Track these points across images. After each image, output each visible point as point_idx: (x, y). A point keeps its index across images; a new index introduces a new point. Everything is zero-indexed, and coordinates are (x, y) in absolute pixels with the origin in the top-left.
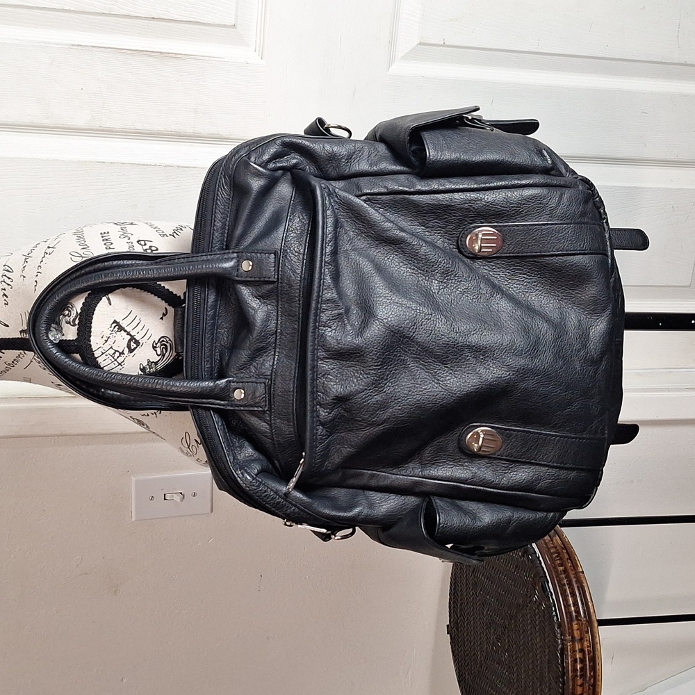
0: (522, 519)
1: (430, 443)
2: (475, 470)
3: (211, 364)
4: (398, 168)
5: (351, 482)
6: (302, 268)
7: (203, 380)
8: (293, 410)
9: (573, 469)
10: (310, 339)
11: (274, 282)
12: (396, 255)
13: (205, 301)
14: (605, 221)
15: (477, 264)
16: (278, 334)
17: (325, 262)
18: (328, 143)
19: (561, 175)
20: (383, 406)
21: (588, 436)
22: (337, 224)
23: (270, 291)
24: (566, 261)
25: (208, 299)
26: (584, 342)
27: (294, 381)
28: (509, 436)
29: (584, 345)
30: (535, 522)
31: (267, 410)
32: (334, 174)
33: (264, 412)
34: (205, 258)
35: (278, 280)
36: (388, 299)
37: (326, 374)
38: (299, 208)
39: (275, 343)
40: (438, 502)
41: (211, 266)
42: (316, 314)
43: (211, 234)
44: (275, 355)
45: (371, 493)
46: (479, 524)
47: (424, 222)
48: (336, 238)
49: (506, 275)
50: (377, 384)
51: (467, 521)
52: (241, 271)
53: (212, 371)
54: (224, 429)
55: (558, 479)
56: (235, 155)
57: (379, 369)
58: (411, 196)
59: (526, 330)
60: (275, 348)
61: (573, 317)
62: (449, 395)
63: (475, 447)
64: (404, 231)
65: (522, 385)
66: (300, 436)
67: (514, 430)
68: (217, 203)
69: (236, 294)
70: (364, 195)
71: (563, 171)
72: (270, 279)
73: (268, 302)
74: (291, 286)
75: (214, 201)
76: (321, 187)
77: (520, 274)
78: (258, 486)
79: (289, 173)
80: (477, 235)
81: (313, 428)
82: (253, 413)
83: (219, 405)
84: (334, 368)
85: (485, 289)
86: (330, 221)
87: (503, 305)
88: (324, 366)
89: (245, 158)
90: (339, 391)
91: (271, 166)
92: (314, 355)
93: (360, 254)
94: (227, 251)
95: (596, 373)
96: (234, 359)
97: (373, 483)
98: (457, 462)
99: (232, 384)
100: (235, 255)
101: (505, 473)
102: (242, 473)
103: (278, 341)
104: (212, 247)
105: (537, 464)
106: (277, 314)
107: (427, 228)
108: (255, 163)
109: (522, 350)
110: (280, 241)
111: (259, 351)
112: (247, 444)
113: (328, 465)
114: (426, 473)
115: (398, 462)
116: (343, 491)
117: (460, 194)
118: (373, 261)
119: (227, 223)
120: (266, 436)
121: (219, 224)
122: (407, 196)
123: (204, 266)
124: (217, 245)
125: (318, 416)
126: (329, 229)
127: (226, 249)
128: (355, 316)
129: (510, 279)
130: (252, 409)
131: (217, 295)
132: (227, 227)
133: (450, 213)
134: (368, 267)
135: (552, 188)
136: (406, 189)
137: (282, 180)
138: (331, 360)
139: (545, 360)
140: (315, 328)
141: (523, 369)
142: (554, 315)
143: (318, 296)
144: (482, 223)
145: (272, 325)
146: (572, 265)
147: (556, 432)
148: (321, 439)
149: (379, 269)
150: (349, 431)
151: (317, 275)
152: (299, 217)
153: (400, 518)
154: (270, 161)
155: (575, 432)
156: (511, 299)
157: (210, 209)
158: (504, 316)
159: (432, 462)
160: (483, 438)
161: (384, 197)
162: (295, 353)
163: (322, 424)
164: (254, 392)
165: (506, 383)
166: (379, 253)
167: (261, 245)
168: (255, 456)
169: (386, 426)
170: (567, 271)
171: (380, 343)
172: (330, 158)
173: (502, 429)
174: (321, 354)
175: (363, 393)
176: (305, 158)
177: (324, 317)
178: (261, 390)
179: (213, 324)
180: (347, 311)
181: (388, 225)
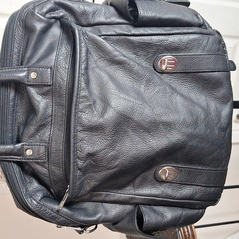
0: (187, 215)
1: (139, 176)
2: (162, 189)
3: (12, 134)
4: (122, 21)
5: (95, 199)
6: (67, 77)
7: (7, 144)
8: (62, 161)
9: (213, 187)
10: (73, 120)
11: (50, 85)
12: (121, 71)
13: (8, 96)
14: (226, 54)
15: (164, 76)
16: (53, 116)
17: (81, 74)
18: (82, 4)
19: (206, 28)
20: (115, 158)
21: (220, 169)
22: (88, 52)
23: (48, 91)
24: (210, 75)
25: (10, 95)
26: (219, 119)
27: (63, 144)
28: (181, 171)
29: (219, 120)
30: (193, 215)
31: (46, 162)
32: (85, 23)
33: (45, 162)
34: (7, 70)
35: (53, 84)
36: (117, 96)
37: (82, 140)
38: (65, 41)
39: (51, 121)
40: (144, 209)
41: (11, 75)
42: (76, 105)
43: (11, 56)
44: (51, 128)
45: (106, 204)
46: (165, 220)
47: (136, 52)
48: (87, 60)
49: (179, 82)
50: (112, 145)
51: (159, 218)
52: (30, 78)
53: (13, 138)
54: (20, 173)
55: (206, 192)
56: (25, 8)
57: (113, 137)
58: (129, 37)
59: (191, 113)
60: (51, 124)
61: (213, 105)
62: (152, 150)
63: (163, 177)
64: (125, 57)
65: (190, 144)
66: (66, 176)
67: (184, 168)
68: (15, 37)
69: (27, 92)
70: (103, 35)
71: (207, 26)
72: (48, 84)
73: (47, 97)
74: (60, 88)
75: (13, 36)
76: (78, 29)
77: (186, 82)
78: (41, 208)
79: (59, 21)
80: (164, 60)
81: (74, 172)
82: (38, 163)
83: (17, 159)
84: (87, 137)
85: (169, 90)
86: (84, 50)
87: (178, 99)
88: (81, 135)
89: (32, 10)
90: (89, 150)
91: (48, 15)
92: (75, 129)
93: (101, 70)
94: (21, 66)
95: (225, 135)
96: (26, 131)
97: (107, 199)
98: (153, 185)
99: (25, 146)
100: (26, 69)
101: (179, 191)
102: (31, 200)
103: (53, 120)
104: (12, 64)
105: (195, 185)
106: (53, 104)
107: (137, 55)
108: (38, 13)
109: (190, 124)
110: (54, 61)
111: (42, 126)
112: (34, 181)
113: (83, 192)
114: (137, 192)
115: (121, 187)
116: (91, 204)
117: (156, 36)
118: (108, 74)
119: (21, 49)
120: (46, 176)
121: (16, 50)
122: (127, 37)
123: (7, 75)
124: (15, 62)
125: (77, 165)
126: (84, 54)
127: (21, 65)
128: (99, 106)
129: (181, 85)
130: (37, 161)
131: (16, 93)
132: (21, 52)
133: (150, 48)
134: (105, 77)
135: (204, 35)
136: (126, 33)
137: (54, 25)
138: (85, 132)
139: (201, 129)
140: (76, 113)
141: (191, 135)
142: (204, 104)
143: (78, 94)
144: (167, 53)
145: (50, 111)
146: (213, 77)
147: (205, 168)
148: (79, 178)
149: (112, 78)
150: (95, 172)
151: (76, 82)
152: (65, 47)
153: (122, 218)
154: (47, 12)
155: (215, 167)
156: (182, 96)
157: (10, 41)
158: (179, 106)
159: (140, 186)
160: (169, 173)
161: (114, 37)
162: (63, 128)
163: (80, 169)
164: (39, 151)
165: (182, 143)
166: (112, 69)
167: (42, 63)
168: (39, 188)
169: (116, 169)
170: (211, 80)
171: (113, 122)
172: (83, 13)
173: (178, 167)
174: (80, 128)
175: (104, 151)
176: (68, 12)
177: (81, 106)
178: (42, 150)
179: (13, 111)
180: (94, 102)
181: (116, 53)
